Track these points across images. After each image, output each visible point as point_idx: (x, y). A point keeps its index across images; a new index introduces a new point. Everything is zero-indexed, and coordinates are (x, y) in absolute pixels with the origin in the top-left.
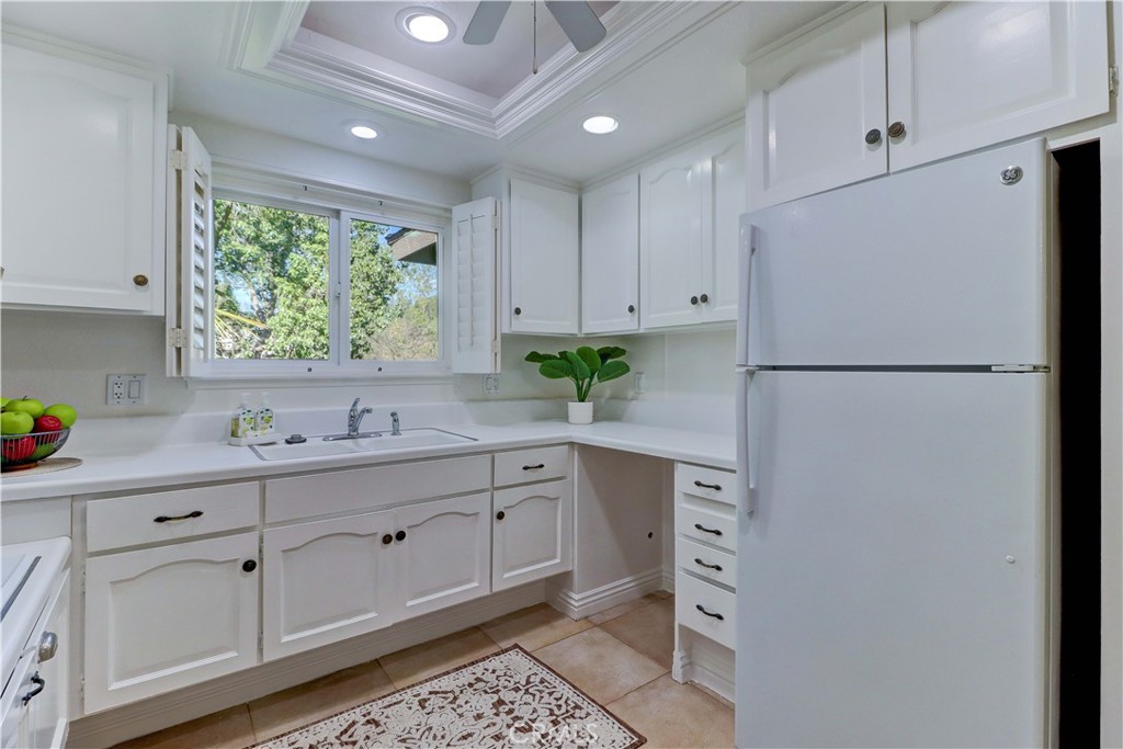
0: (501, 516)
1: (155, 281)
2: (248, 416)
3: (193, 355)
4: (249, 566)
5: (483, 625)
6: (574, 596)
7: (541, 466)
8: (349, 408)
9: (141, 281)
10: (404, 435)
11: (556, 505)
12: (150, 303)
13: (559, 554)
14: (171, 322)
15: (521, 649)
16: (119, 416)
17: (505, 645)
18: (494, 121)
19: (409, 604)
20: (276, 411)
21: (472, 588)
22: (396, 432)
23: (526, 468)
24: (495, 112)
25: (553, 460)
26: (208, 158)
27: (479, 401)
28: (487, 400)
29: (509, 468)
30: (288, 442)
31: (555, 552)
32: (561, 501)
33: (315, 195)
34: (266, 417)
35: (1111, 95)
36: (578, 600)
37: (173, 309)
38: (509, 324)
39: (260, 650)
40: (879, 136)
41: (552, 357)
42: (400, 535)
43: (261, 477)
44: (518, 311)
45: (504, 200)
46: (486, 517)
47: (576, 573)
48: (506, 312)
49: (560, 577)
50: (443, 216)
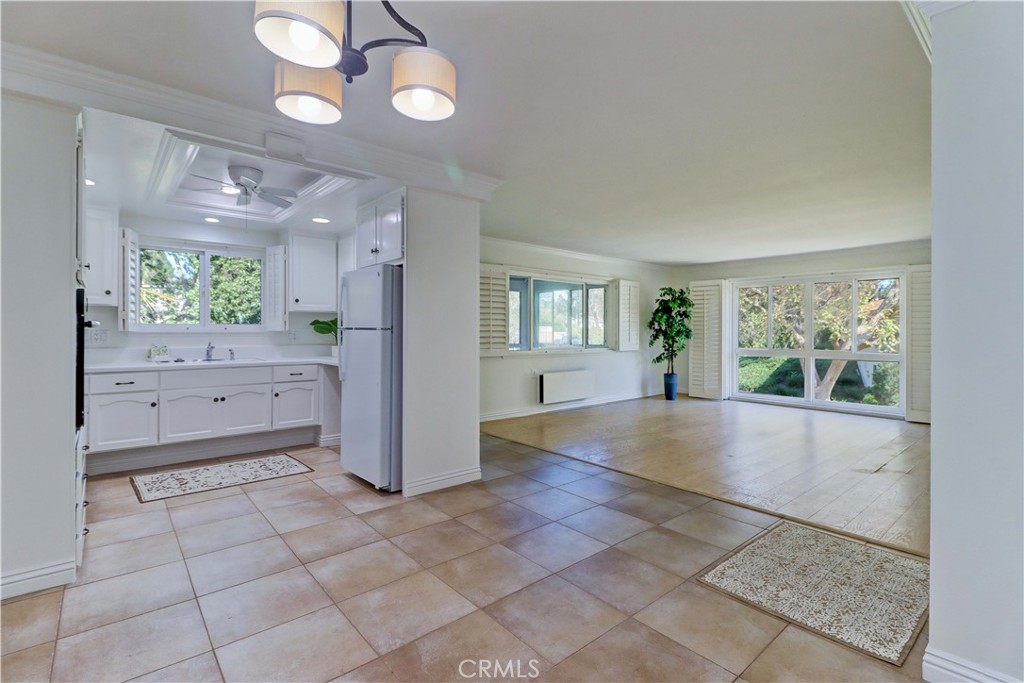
0: (277, 395)
1: (114, 292)
2: (156, 349)
3: (130, 321)
4: (153, 405)
6: (322, 437)
7: (301, 374)
8: (206, 346)
9: (108, 293)
11: (311, 393)
12: (111, 301)
13: (312, 416)
14: (120, 309)
15: (286, 455)
18: (273, 216)
19: (228, 429)
20: (169, 347)
21: (263, 426)
22: (232, 358)
23: (292, 374)
25: (308, 373)
27: (285, 345)
28: (290, 345)
29: (282, 374)
30: (176, 361)
31: (310, 414)
32: (313, 391)
33: (192, 245)
34: (164, 351)
35: (403, 253)
36: (325, 438)
37: (121, 303)
38: (293, 307)
39: (159, 439)
40: (373, 251)
41: (323, 323)
42: (223, 399)
43: (158, 371)
44: (297, 301)
45: (290, 246)
46: (269, 395)
47: (323, 428)
48: (291, 301)
49: (316, 429)
50: (264, 251)
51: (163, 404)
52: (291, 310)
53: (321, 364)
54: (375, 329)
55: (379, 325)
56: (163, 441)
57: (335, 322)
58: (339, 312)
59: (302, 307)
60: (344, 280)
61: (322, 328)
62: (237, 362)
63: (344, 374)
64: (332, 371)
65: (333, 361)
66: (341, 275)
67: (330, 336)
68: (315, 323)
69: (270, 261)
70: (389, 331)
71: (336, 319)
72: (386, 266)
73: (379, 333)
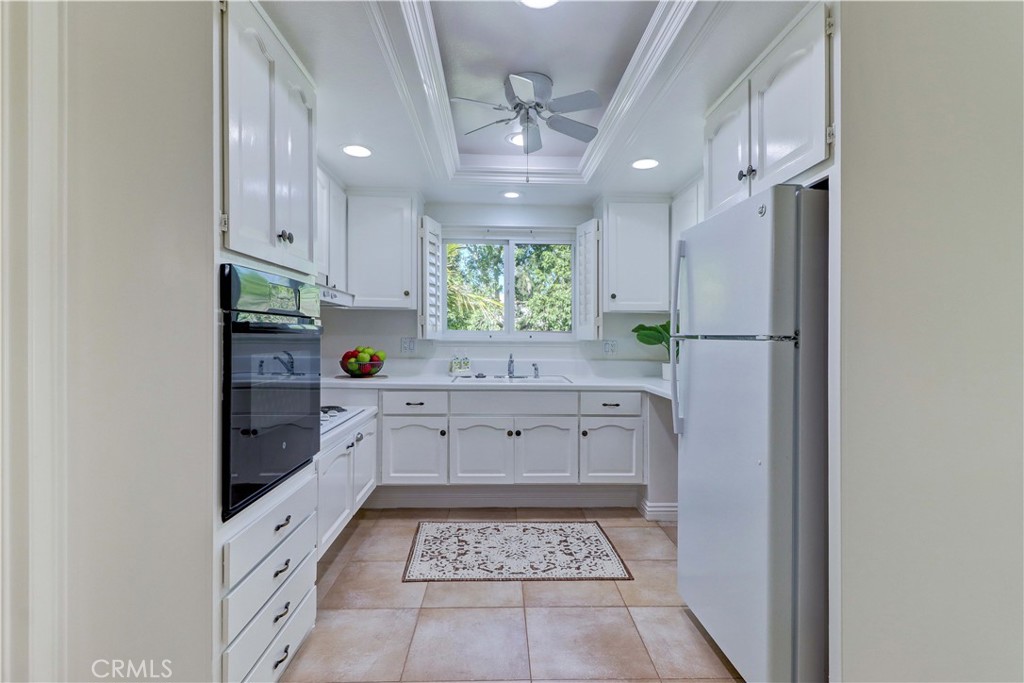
0: (585, 434)
1: (413, 294)
2: (457, 361)
3: (429, 328)
4: (443, 433)
5: (586, 509)
6: (648, 504)
7: (618, 405)
8: (508, 359)
9: (407, 294)
10: (541, 378)
11: (632, 435)
12: (410, 304)
13: (634, 469)
14: (419, 313)
15: (598, 524)
16: (405, 358)
17: (588, 520)
18: (580, 174)
19: (525, 475)
20: (471, 359)
21: (566, 477)
22: (536, 376)
23: (605, 405)
24: (579, 168)
25: (629, 404)
26: (439, 225)
27: (600, 360)
28: (606, 360)
29: (592, 404)
30: (477, 377)
31: (631, 466)
32: (635, 432)
33: (495, 233)
34: (465, 363)
35: (830, 146)
36: (651, 507)
37: (420, 306)
38: (609, 306)
39: (449, 477)
40: (741, 176)
41: (650, 329)
42: (518, 433)
43: (448, 390)
44: (614, 296)
45: (605, 217)
46: (574, 432)
47: (649, 487)
48: (606, 296)
49: (640, 490)
50: (573, 233)
51: (453, 433)
52: (606, 310)
53: (646, 392)
54: (753, 338)
55: (764, 328)
56: (453, 481)
57: (666, 327)
58: (672, 312)
59: (621, 305)
60: (682, 245)
61: (646, 335)
62: (541, 382)
63: (682, 422)
64: (662, 405)
65: (663, 389)
66: (676, 238)
67: (659, 348)
68: (640, 329)
69: (580, 245)
70: (792, 343)
71: (669, 323)
72: (779, 190)
73: (764, 349)
